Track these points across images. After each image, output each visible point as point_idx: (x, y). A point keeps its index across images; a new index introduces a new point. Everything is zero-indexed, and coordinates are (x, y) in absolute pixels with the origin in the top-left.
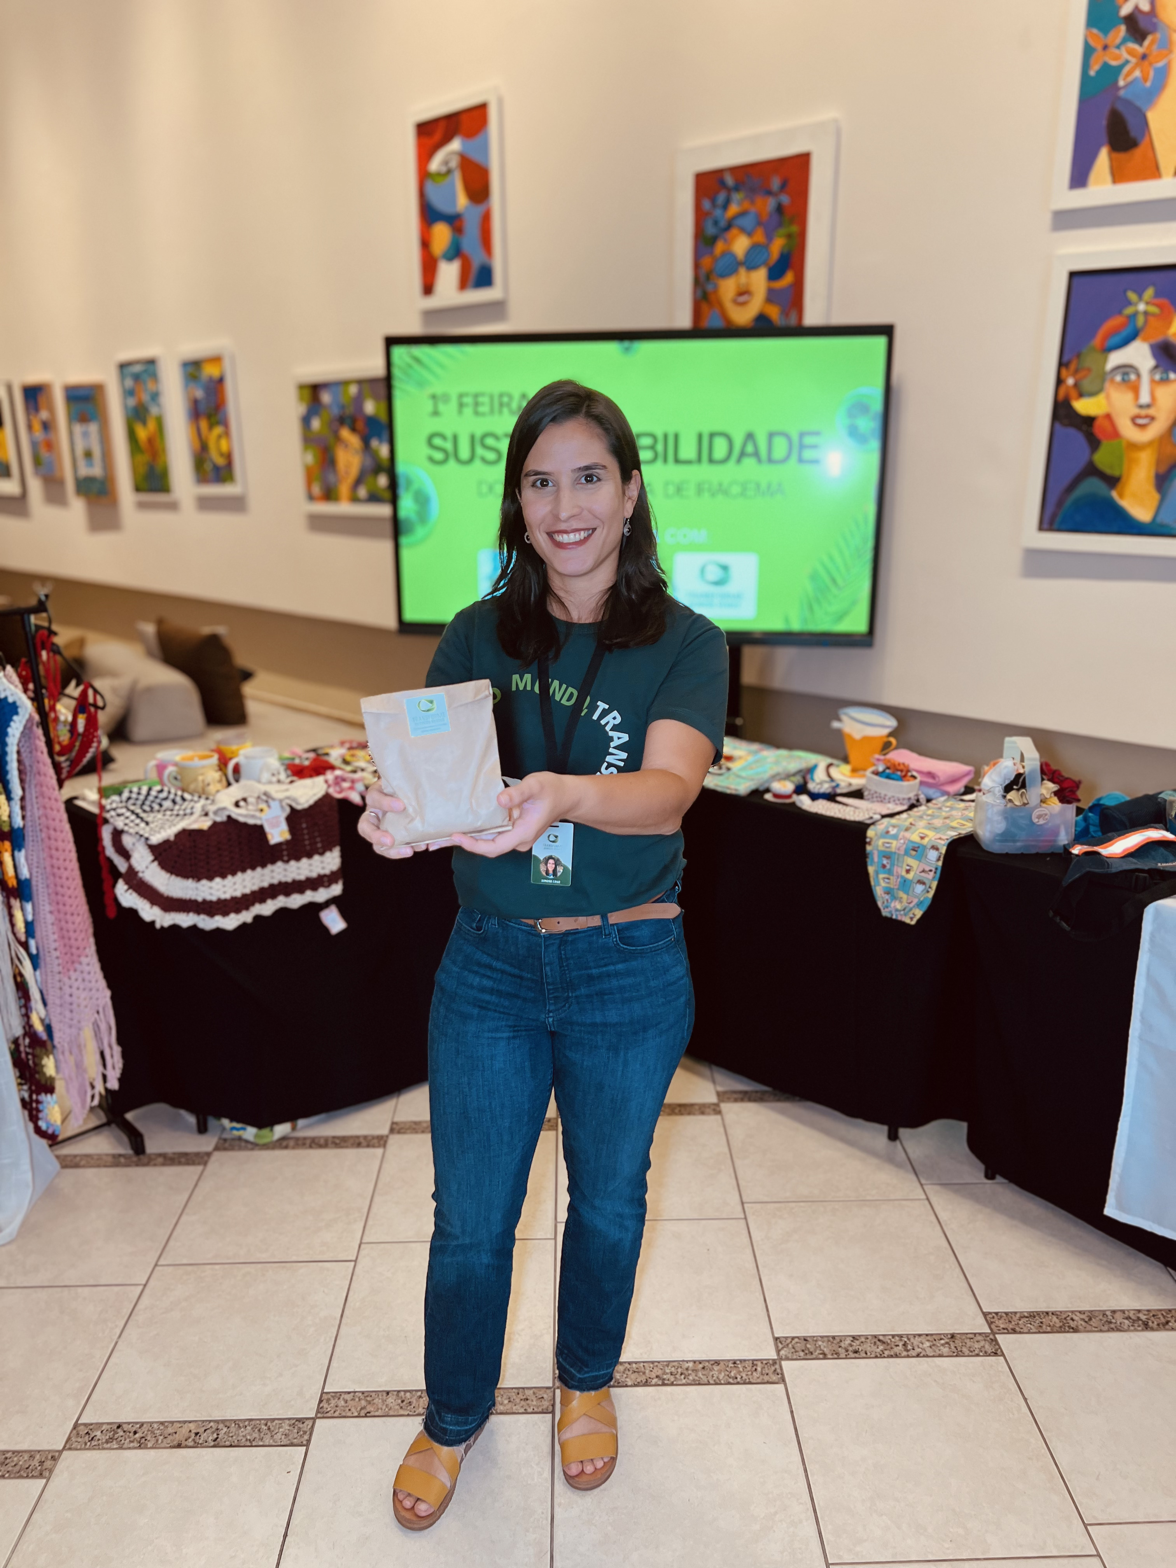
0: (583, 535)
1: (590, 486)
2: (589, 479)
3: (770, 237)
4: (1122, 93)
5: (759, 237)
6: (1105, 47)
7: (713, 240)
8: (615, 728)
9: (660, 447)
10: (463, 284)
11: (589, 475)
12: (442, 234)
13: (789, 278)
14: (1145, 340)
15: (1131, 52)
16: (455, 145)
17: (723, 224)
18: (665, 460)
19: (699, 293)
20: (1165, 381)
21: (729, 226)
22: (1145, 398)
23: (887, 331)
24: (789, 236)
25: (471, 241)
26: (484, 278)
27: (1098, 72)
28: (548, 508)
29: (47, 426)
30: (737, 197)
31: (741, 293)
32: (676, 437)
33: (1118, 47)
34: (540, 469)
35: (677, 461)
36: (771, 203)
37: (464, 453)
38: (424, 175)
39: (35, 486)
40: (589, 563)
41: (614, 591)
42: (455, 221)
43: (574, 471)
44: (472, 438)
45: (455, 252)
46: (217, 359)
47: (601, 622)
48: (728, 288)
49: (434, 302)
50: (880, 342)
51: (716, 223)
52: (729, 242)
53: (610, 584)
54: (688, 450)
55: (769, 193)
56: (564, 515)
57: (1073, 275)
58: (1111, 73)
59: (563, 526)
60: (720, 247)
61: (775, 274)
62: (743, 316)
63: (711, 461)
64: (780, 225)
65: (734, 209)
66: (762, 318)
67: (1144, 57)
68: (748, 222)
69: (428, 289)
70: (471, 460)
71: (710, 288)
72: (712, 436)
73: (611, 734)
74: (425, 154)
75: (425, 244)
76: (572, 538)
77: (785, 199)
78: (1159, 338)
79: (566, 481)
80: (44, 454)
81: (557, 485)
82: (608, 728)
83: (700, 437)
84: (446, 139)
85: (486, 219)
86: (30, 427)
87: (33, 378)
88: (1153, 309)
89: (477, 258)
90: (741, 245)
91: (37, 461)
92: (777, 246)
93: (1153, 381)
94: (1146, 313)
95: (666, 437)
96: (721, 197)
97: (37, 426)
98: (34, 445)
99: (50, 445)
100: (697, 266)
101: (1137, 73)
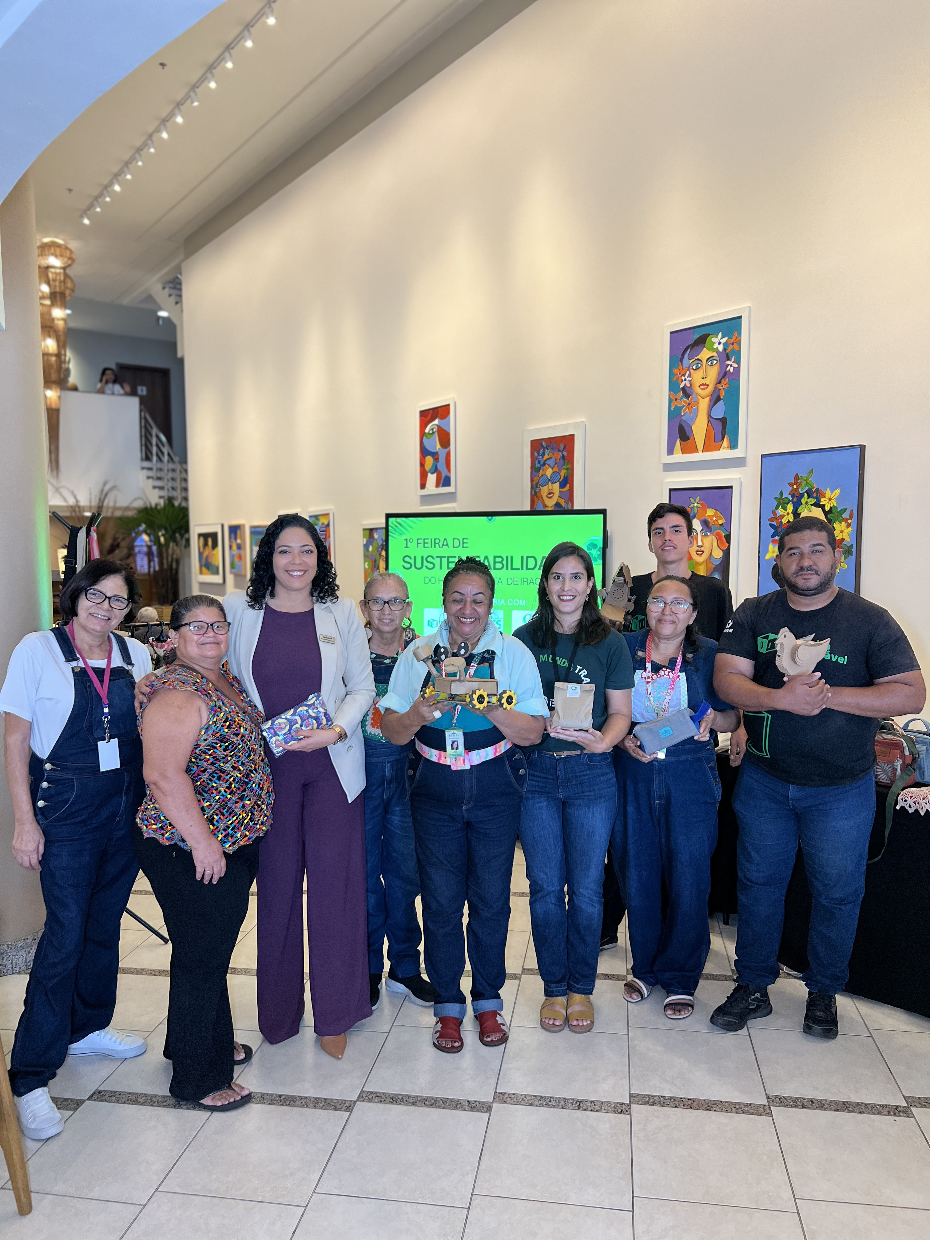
0: (572, 597)
1: (576, 580)
2: (576, 578)
3: (560, 469)
4: (683, 418)
5: (556, 469)
6: (676, 400)
7: (539, 469)
8: (584, 676)
9: (504, 562)
10: (437, 485)
11: (576, 576)
12: (429, 460)
13: (568, 487)
14: (698, 519)
15: (684, 402)
16: (436, 422)
17: (542, 463)
18: (507, 569)
19: (533, 493)
20: (706, 535)
21: (544, 464)
22: (700, 543)
23: (603, 512)
24: (567, 469)
25: (441, 465)
26: (446, 482)
27: (674, 409)
28: (560, 587)
29: (239, 547)
30: (547, 451)
31: (549, 494)
32: (512, 557)
33: (680, 399)
34: (558, 572)
35: (512, 569)
36: (560, 454)
37: (419, 565)
38: (422, 434)
39: (230, 578)
40: (573, 608)
41: (581, 620)
42: (435, 455)
43: (571, 574)
44: (422, 557)
45: (435, 470)
46: (327, 515)
47: (574, 634)
48: (544, 491)
49: (424, 492)
50: (601, 516)
51: (539, 462)
52: (544, 471)
53: (579, 618)
54: (517, 564)
55: (559, 451)
56: (566, 589)
57: (671, 490)
58: (678, 410)
59: (565, 593)
60: (541, 472)
61: (562, 486)
62: (550, 504)
63: (527, 569)
64: (564, 464)
65: (546, 456)
66: (557, 504)
67: (689, 404)
68: (550, 462)
69: (423, 486)
70: (421, 568)
71: (537, 490)
72: (527, 557)
73: (583, 678)
74: (423, 425)
75: (422, 465)
76: (568, 598)
77: (565, 453)
78: (703, 518)
79: (567, 577)
80: (236, 560)
81: (564, 579)
82: (582, 676)
83: (522, 557)
84: (433, 419)
85: (448, 455)
86: (231, 547)
87: (234, 522)
88: (700, 506)
89: (444, 473)
90: (549, 472)
91: (232, 566)
92: (563, 473)
93: (702, 535)
94: (697, 507)
95: (507, 557)
96: (541, 451)
97: (235, 547)
98: (232, 557)
99: (240, 557)
100: (532, 481)
101: (687, 410)
